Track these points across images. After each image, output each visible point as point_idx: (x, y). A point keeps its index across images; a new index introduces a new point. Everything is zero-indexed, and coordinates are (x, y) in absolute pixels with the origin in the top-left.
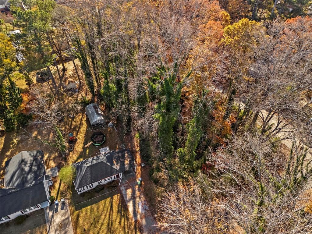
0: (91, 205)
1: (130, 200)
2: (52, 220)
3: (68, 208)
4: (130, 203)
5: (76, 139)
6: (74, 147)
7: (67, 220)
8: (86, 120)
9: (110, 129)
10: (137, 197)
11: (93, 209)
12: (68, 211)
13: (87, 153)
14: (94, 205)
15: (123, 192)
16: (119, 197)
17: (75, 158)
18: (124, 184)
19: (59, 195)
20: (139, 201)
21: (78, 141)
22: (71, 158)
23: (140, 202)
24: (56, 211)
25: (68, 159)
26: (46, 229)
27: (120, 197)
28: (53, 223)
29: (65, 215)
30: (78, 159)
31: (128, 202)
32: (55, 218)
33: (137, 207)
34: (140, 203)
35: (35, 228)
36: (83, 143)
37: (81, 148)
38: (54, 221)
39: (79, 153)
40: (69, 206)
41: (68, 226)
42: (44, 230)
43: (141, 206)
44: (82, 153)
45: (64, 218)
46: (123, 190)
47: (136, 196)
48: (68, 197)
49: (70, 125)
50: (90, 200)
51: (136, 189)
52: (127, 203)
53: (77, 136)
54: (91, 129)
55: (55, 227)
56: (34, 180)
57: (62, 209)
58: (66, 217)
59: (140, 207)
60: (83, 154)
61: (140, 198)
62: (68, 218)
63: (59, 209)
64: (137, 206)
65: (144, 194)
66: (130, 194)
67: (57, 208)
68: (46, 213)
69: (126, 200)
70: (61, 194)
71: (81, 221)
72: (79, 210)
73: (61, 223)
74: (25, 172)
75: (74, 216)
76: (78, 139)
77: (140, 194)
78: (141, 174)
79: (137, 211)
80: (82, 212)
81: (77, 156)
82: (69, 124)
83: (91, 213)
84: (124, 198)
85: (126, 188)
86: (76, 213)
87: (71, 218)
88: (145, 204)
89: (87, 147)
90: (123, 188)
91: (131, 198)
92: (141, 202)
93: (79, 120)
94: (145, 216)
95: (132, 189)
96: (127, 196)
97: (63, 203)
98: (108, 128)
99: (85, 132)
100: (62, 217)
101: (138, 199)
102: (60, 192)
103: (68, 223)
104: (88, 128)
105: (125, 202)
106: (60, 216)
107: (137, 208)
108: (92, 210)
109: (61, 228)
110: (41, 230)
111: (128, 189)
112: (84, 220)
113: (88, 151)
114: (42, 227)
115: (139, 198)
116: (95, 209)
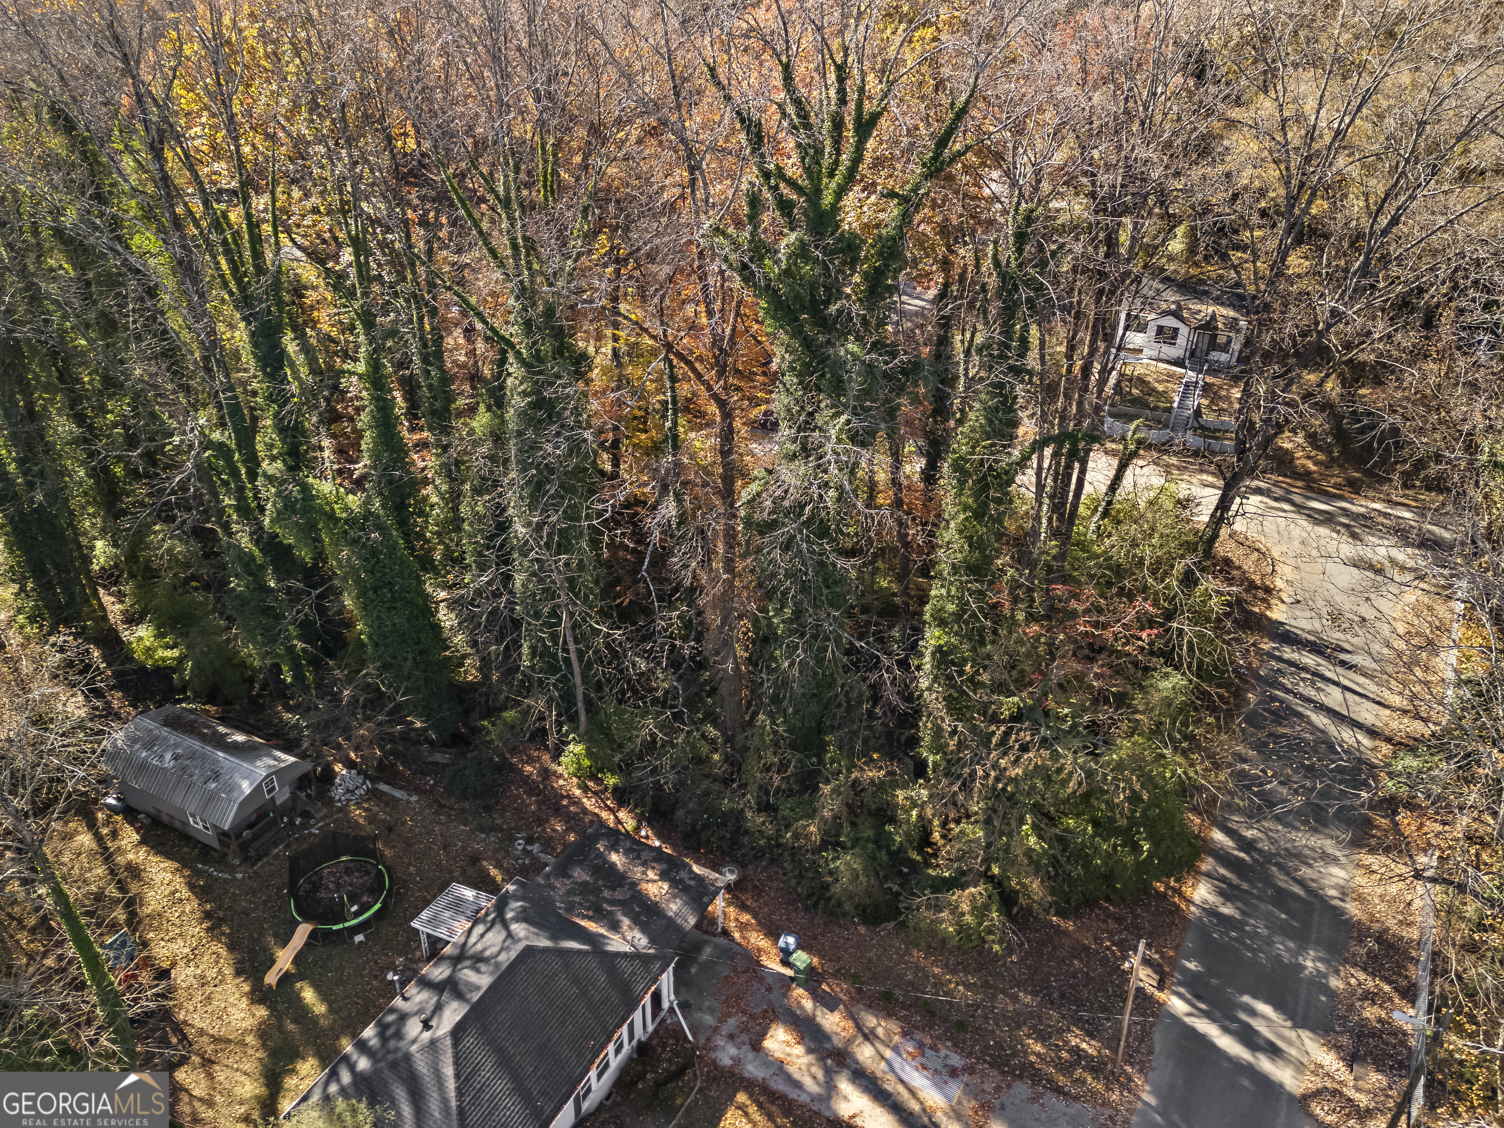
1: (830, 1087)
4: (846, 1098)
8: (143, 842)
9: (366, 810)
10: (850, 1041)
13: (320, 1009)
15: (753, 1070)
16: (752, 1109)
17: (249, 1088)
18: (716, 1030)
20: (883, 1057)
21: (185, 976)
22: (209, 1103)
23: (888, 1053)
27: (760, 1106)
31: (829, 1097)
33: (901, 1089)
34: (897, 1062)
36: (228, 971)
37: (244, 1003)
39: (250, 1039)
43: (916, 1074)
44: (281, 1028)
46: (737, 1061)
47: (837, 1042)
51: (802, 1008)
52: (829, 1108)
54: (232, 870)
59: (918, 1080)
60: (290, 1026)
61: (869, 1036)
64: (891, 1085)
65: (870, 1007)
66: (799, 1050)
69: (804, 1098)
76: (174, 964)
77: (852, 1016)
78: (759, 923)
79: (924, 1110)
81: (248, 1066)
84: (784, 1097)
85: (745, 1037)
88: (921, 1046)
89: (286, 979)
90: (733, 1051)
91: (829, 1073)
92: (896, 1049)
94: (982, 1106)
95: (785, 1023)
96: (797, 1076)
98: (344, 810)
99: (192, 905)
101: (865, 1053)
104: (197, 873)
105: (817, 1114)
107: (906, 1095)
111: (762, 1035)
113: (309, 995)
115: (866, 1037)
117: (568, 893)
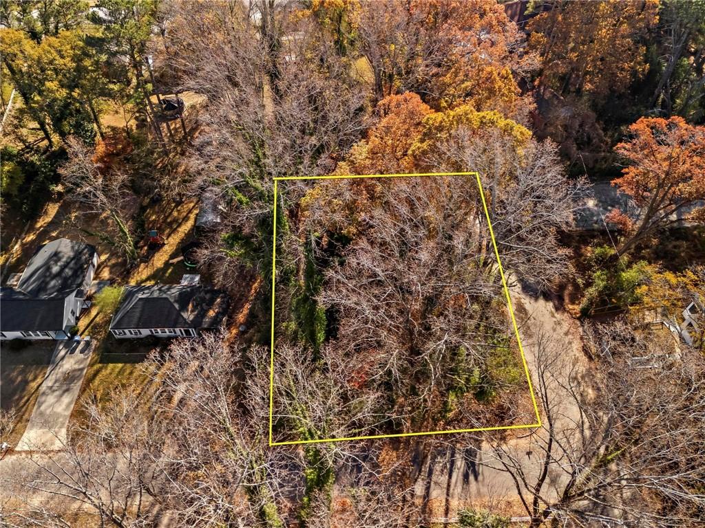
0: (125, 362)
2: (60, 364)
3: (91, 353)
5: (164, 244)
6: (153, 256)
7: (79, 372)
8: (196, 215)
11: (125, 371)
12: (88, 357)
13: (167, 275)
14: (128, 365)
17: (144, 277)
19: (90, 328)
21: (166, 247)
22: (138, 273)
24: (73, 352)
25: (134, 274)
26: (45, 373)
28: (58, 367)
29: (81, 363)
30: (148, 279)
32: (64, 362)
35: (32, 365)
36: (170, 253)
37: (163, 262)
38: (62, 366)
39: (155, 269)
40: (94, 351)
41: (76, 381)
42: (42, 373)
45: (76, 367)
48: (99, 337)
49: (166, 215)
50: (127, 354)
53: (167, 239)
55: (58, 376)
56: (58, 291)
57: (82, 352)
58: (82, 366)
60: (161, 273)
62: (82, 370)
63: (77, 350)
67: (76, 347)
68: (58, 349)
70: (92, 328)
71: (97, 382)
72: (104, 363)
73: (68, 374)
74: (51, 273)
75: (92, 371)
76: (167, 244)
80: (106, 368)
81: (149, 273)
82: (166, 212)
83: (117, 375)
86: (98, 366)
87: (87, 370)
89: (172, 264)
93: (185, 210)
97: (88, 344)
99: (184, 235)
100: (75, 364)
102: (92, 325)
103: (78, 377)
104: (192, 229)
106: (73, 362)
108: (121, 371)
109: (65, 379)
110: (37, 372)
112: (102, 381)
113: (170, 271)
114: (41, 368)
116: (128, 371)
117: (200, 297)
